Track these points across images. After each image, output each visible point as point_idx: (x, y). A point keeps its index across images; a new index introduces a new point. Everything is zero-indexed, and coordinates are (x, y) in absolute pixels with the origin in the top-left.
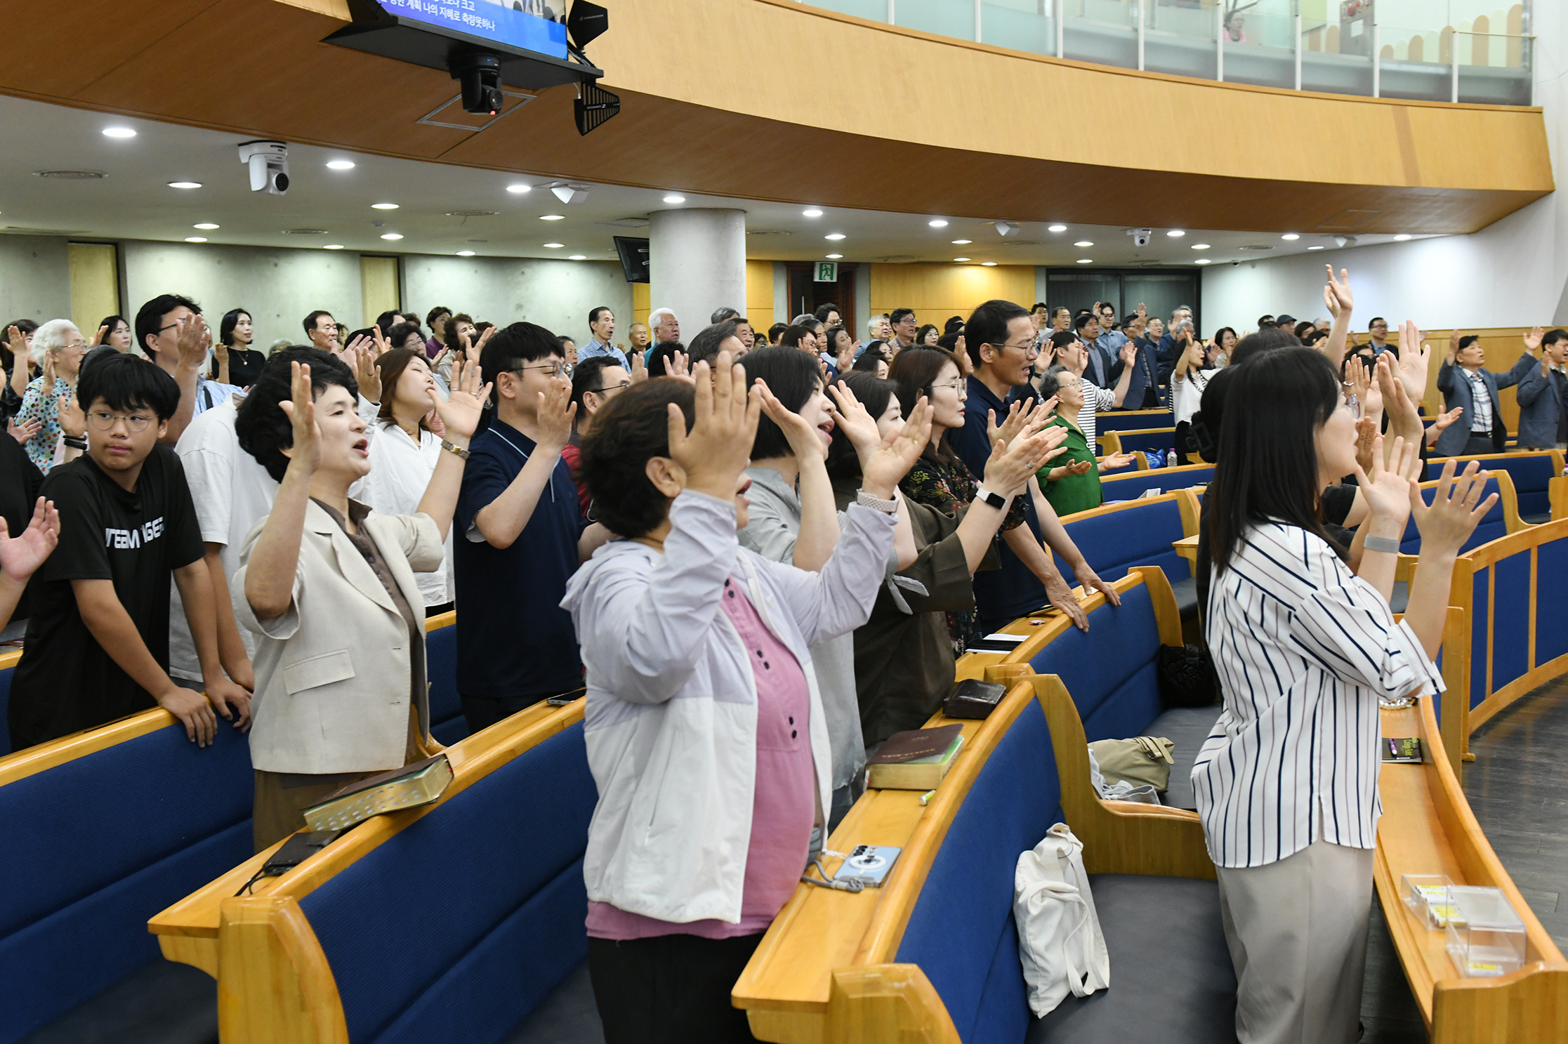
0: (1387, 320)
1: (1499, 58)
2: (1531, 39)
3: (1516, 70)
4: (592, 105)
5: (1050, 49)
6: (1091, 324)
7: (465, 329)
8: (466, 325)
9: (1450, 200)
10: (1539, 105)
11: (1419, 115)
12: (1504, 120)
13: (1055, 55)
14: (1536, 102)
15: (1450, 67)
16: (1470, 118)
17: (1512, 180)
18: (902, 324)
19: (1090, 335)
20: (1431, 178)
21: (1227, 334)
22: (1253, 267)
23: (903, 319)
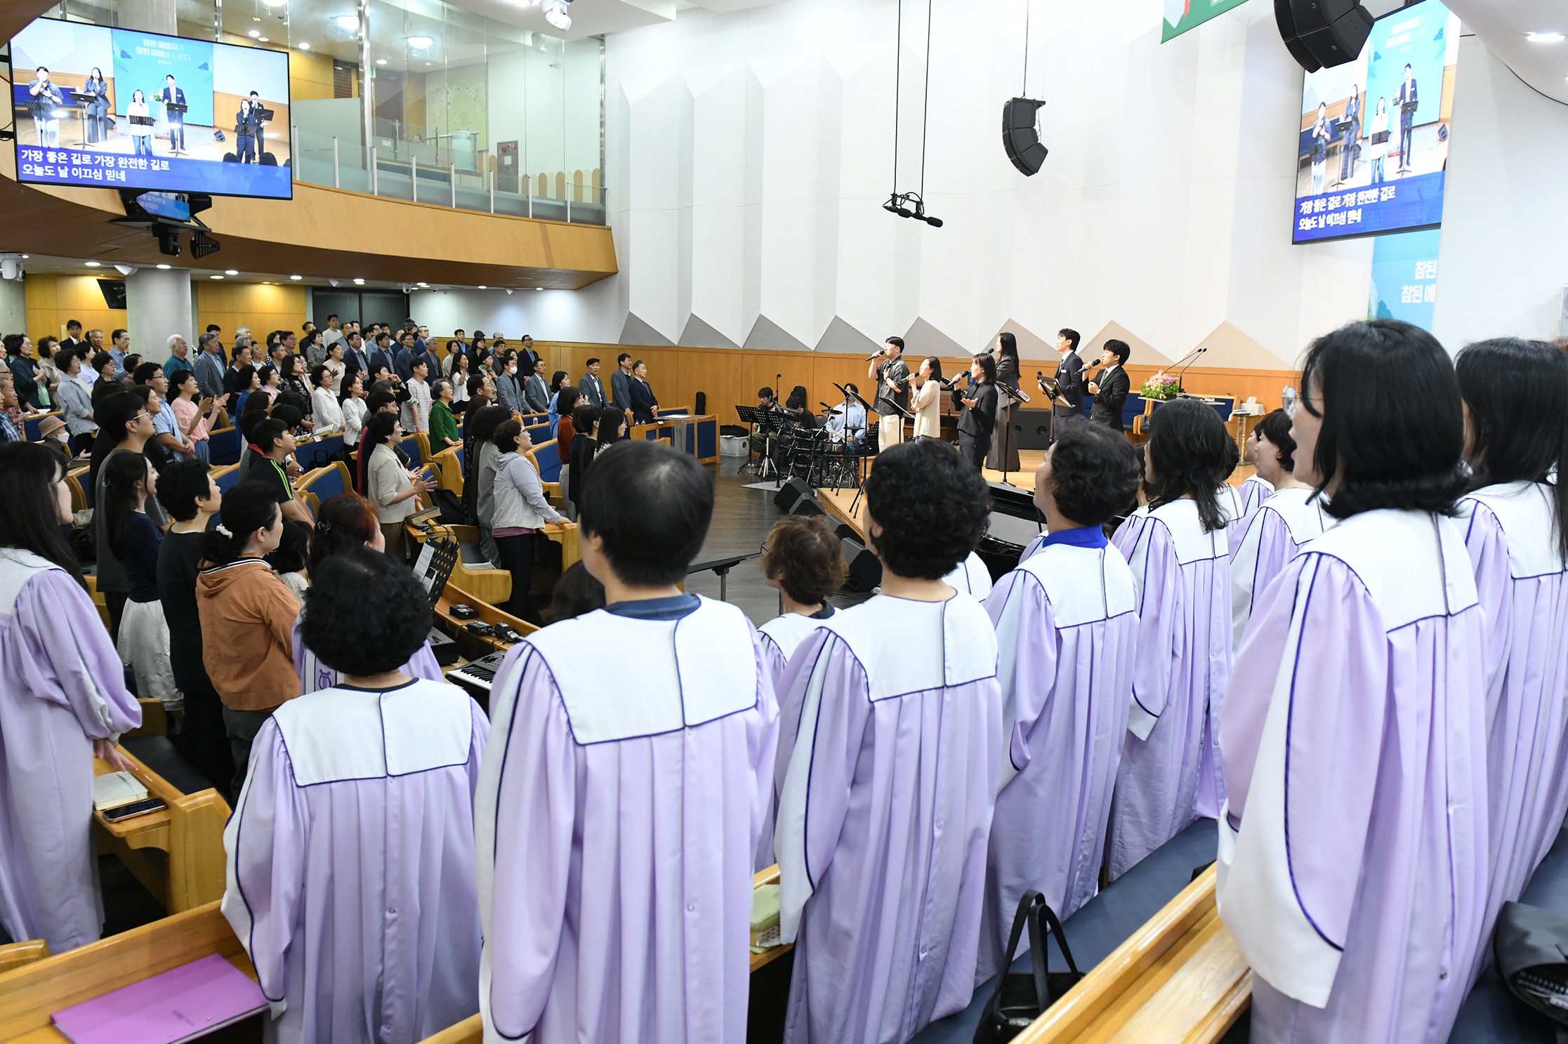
0: (531, 336)
1: (588, 198)
2: (605, 190)
3: (598, 206)
4: (202, 244)
5: (371, 188)
6: (386, 339)
7: (55, 346)
8: (55, 343)
9: (568, 274)
10: (609, 225)
11: (553, 228)
12: (592, 232)
13: (373, 193)
14: (608, 224)
15: (566, 202)
16: (576, 230)
17: (598, 266)
18: (288, 340)
19: (385, 345)
20: (560, 264)
21: (454, 344)
22: (445, 293)
23: (288, 337)
